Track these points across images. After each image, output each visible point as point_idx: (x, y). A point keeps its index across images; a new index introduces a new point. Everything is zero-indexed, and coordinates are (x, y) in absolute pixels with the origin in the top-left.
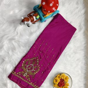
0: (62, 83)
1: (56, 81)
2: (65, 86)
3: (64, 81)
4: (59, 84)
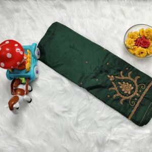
0: (142, 42)
1: (142, 53)
2: (146, 35)
3: (138, 40)
4: (146, 46)
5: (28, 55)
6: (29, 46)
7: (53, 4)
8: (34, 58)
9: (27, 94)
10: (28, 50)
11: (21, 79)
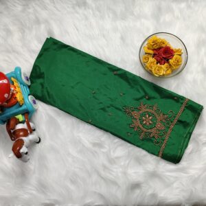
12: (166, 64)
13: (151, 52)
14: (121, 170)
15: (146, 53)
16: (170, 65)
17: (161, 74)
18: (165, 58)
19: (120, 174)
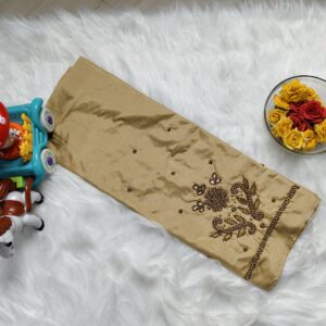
5: (25, 125)
6: (26, 106)
7: (117, 24)
8: (40, 131)
9: (29, 211)
10: (23, 116)
11: (14, 179)
12: (309, 131)
13: (286, 106)
14: (196, 310)
15: (276, 107)
16: (315, 133)
17: (299, 147)
18: (308, 120)
19: (194, 319)
